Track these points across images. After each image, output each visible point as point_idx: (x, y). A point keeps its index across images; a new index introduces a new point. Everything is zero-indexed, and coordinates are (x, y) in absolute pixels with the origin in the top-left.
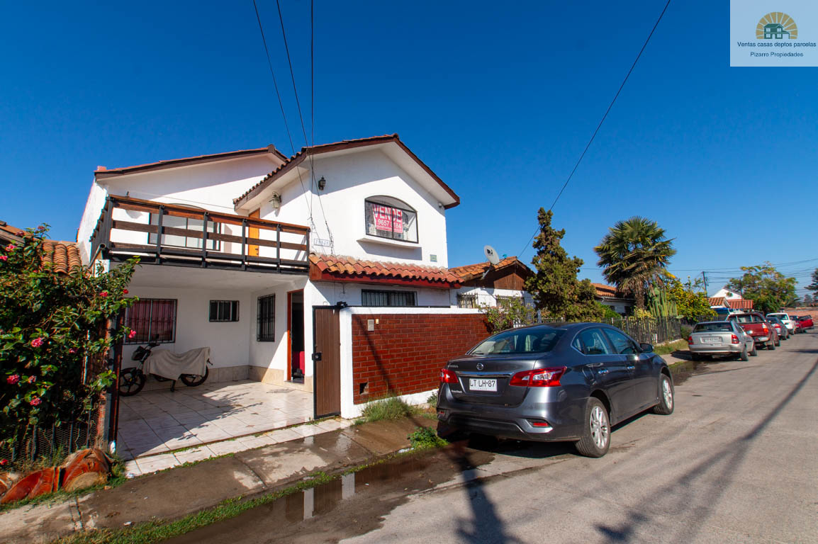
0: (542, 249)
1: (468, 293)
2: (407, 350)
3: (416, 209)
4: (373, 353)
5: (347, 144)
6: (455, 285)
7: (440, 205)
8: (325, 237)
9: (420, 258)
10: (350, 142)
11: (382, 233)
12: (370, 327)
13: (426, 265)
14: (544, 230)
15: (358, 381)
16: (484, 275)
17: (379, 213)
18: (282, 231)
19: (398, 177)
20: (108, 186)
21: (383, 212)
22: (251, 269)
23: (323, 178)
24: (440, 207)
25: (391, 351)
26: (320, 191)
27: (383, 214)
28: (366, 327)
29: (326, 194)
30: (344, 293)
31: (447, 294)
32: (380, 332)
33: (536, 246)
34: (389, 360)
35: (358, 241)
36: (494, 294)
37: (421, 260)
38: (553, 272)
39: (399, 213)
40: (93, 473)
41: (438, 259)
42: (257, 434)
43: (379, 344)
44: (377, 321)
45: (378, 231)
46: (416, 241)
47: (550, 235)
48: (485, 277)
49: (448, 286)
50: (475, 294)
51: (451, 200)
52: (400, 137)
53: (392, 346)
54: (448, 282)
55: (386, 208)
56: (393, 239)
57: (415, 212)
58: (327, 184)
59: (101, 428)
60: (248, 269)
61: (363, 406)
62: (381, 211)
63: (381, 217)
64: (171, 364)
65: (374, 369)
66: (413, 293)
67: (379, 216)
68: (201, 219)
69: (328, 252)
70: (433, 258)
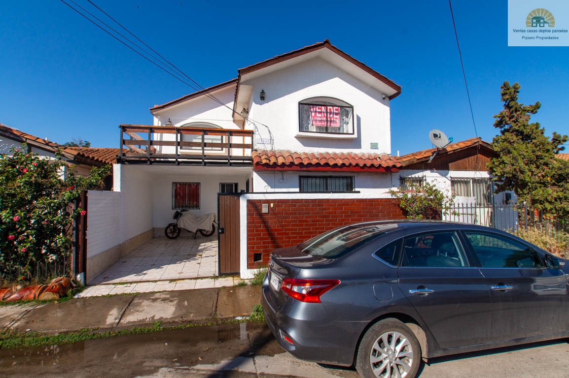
0: (506, 127)
1: (413, 176)
2: (303, 229)
3: (352, 105)
4: (268, 230)
5: (278, 58)
6: (392, 170)
7: (384, 96)
8: (266, 136)
9: (359, 147)
10: (279, 57)
11: (320, 129)
12: (265, 210)
13: (365, 153)
14: (508, 107)
15: (253, 251)
16: (431, 158)
17: (316, 112)
18: (232, 135)
19: (337, 78)
20: (159, 117)
21: (320, 110)
22: (209, 165)
23: (263, 91)
24: (384, 98)
25: (285, 230)
26: (262, 101)
27: (320, 113)
28: (261, 209)
29: (268, 103)
30: (283, 179)
31: (389, 176)
32: (275, 214)
33: (499, 124)
34: (284, 236)
35: (295, 137)
36: (448, 176)
37: (361, 148)
38: (511, 153)
39: (336, 110)
40: (50, 293)
41: (379, 146)
42: (171, 281)
43: (272, 223)
44: (272, 205)
45: (317, 127)
46: (352, 133)
47: (516, 111)
48: (433, 159)
49: (384, 171)
50: (423, 177)
51: (391, 91)
52: (331, 42)
53: (286, 226)
54: (383, 167)
55: (323, 107)
56: (327, 133)
57: (352, 107)
58: (267, 94)
59: (73, 266)
60: (207, 164)
61: (256, 271)
62: (318, 110)
63: (318, 115)
64: (192, 222)
65: (268, 243)
66: (351, 178)
67: (315, 115)
68: (174, 133)
69: (268, 148)
70: (374, 146)
